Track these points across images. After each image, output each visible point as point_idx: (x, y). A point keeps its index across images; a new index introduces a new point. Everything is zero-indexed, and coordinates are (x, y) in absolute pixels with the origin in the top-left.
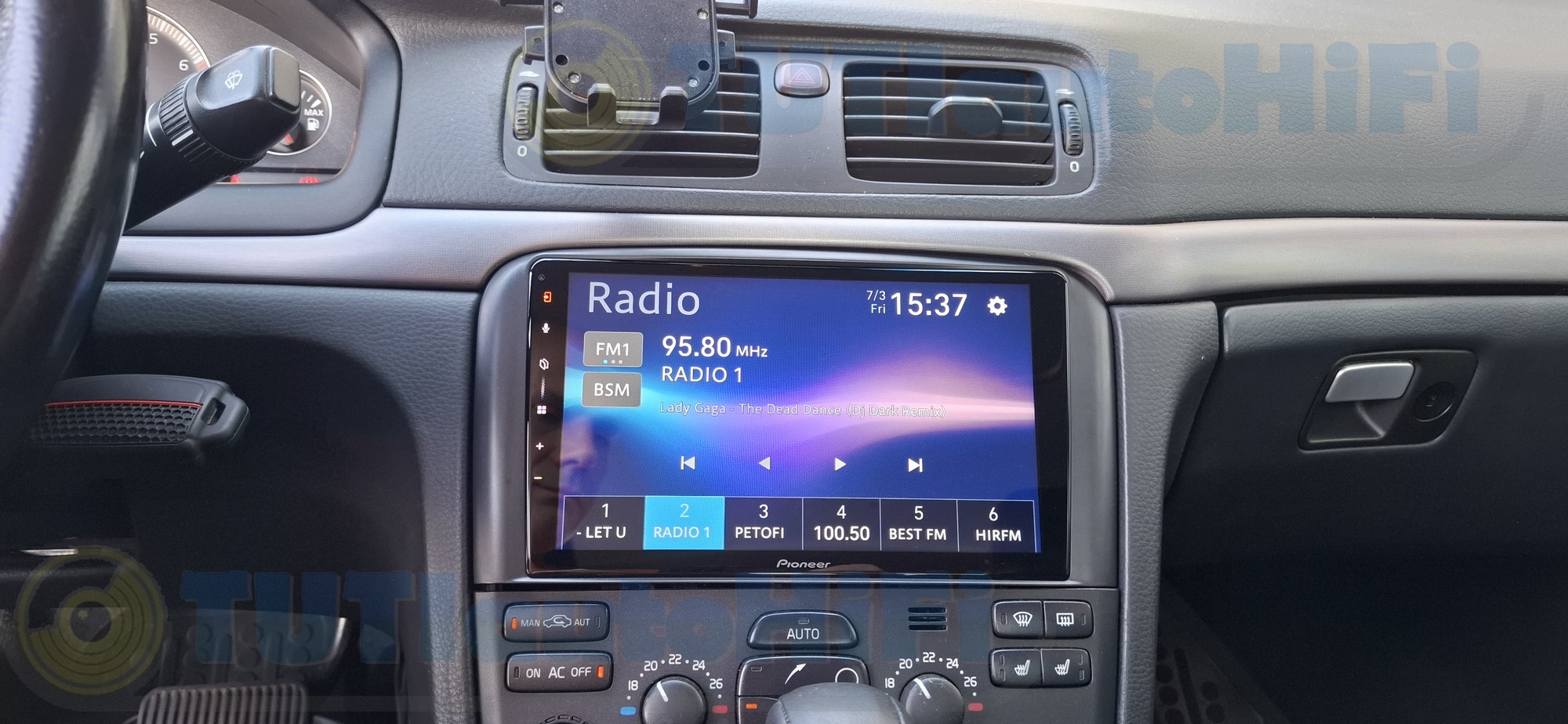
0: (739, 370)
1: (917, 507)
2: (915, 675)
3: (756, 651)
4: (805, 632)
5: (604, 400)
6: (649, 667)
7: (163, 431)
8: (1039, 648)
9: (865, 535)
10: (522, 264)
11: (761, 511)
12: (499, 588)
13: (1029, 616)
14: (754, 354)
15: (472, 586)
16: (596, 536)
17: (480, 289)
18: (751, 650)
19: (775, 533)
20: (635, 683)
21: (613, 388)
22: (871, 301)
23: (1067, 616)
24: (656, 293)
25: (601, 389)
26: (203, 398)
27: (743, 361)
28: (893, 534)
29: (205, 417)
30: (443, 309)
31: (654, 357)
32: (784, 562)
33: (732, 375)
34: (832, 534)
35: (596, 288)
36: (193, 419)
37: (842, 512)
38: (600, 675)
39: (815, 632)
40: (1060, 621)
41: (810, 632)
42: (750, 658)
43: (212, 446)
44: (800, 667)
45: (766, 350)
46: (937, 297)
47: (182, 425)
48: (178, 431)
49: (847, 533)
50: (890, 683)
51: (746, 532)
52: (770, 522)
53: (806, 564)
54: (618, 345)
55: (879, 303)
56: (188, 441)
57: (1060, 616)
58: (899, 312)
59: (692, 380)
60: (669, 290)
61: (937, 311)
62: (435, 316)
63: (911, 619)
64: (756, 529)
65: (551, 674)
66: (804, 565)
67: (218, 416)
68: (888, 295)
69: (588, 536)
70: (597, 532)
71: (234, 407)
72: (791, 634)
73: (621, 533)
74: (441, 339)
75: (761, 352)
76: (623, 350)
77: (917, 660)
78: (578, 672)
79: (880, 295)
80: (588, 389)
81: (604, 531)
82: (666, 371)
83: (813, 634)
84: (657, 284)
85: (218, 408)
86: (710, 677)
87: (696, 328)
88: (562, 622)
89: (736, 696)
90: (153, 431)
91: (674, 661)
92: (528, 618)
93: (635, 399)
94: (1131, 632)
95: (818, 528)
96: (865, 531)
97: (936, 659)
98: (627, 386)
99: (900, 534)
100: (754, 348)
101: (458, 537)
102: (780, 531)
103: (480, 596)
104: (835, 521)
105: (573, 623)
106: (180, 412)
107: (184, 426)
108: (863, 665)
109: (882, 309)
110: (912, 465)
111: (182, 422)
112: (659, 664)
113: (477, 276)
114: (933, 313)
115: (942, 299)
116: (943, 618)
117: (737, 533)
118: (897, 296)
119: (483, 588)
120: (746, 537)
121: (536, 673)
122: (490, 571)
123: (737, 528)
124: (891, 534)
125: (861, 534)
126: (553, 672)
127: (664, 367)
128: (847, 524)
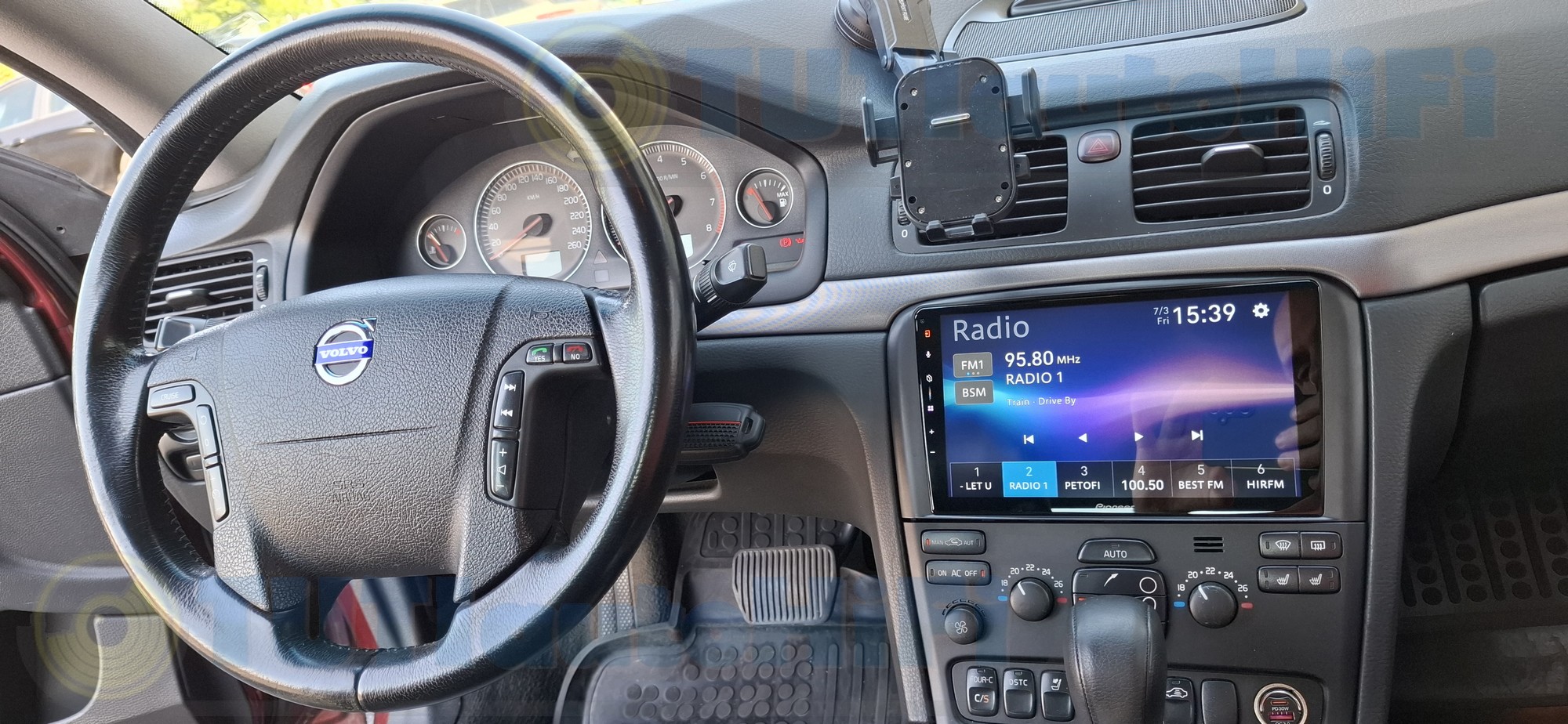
0: (1060, 373)
1: (1199, 466)
2: (1199, 583)
3: (1083, 564)
4: (1116, 553)
5: (969, 400)
6: (1013, 572)
7: (723, 441)
8: (1296, 566)
9: (1160, 486)
10: (911, 312)
11: (1083, 471)
12: (915, 520)
13: (1288, 544)
14: (1071, 361)
15: (901, 521)
16: (973, 489)
17: (887, 330)
18: (1080, 563)
19: (1093, 486)
20: (1005, 582)
21: (975, 391)
22: (1158, 315)
23: (1319, 543)
24: (998, 324)
25: (967, 392)
26: (742, 416)
27: (1062, 367)
28: (1183, 486)
29: (743, 430)
30: (866, 346)
31: (1000, 370)
32: (1101, 505)
33: (1056, 378)
34: (1136, 485)
35: (958, 324)
36: (738, 431)
37: (1141, 470)
38: (984, 576)
40: (1314, 546)
41: (1120, 553)
42: (1080, 569)
44: (1114, 576)
45: (1078, 358)
46: (1210, 308)
48: (732, 439)
49: (1147, 485)
50: (1181, 587)
51: (1073, 485)
52: (1089, 478)
53: (1116, 506)
54: (976, 362)
55: (1164, 316)
56: (737, 445)
57: (1313, 543)
58: (1180, 322)
59: (1027, 383)
60: (1007, 321)
61: (1211, 319)
62: (862, 350)
63: (1196, 545)
64: (1080, 483)
67: (750, 426)
68: (1171, 310)
69: (968, 489)
70: (973, 486)
71: (758, 420)
72: (1107, 554)
73: (988, 487)
75: (1075, 360)
76: (979, 365)
77: (1202, 572)
78: (969, 573)
79: (1164, 310)
80: (959, 393)
81: (977, 485)
82: (1009, 378)
83: (1123, 554)
84: (999, 318)
85: (750, 421)
86: (1054, 579)
87: (1027, 346)
88: (956, 542)
89: (1072, 593)
90: (718, 440)
91: (1029, 569)
92: (937, 540)
93: (989, 397)
95: (1125, 482)
96: (1160, 483)
97: (1216, 572)
98: (984, 389)
99: (1187, 485)
100: (1071, 357)
102: (1097, 484)
104: (1138, 477)
105: (964, 543)
106: (731, 428)
107: (734, 436)
108: (1160, 575)
109: (1166, 321)
110: (1195, 435)
111: (732, 433)
112: (1019, 571)
113: (882, 320)
114: (1208, 321)
115: (1215, 309)
116: (1221, 545)
117: (1066, 486)
118: (1178, 310)
119: (909, 520)
120: (1073, 488)
121: (944, 573)
122: (909, 510)
123: (1066, 483)
124: (1180, 485)
125: (1157, 485)
127: (1008, 375)
128: (1146, 479)
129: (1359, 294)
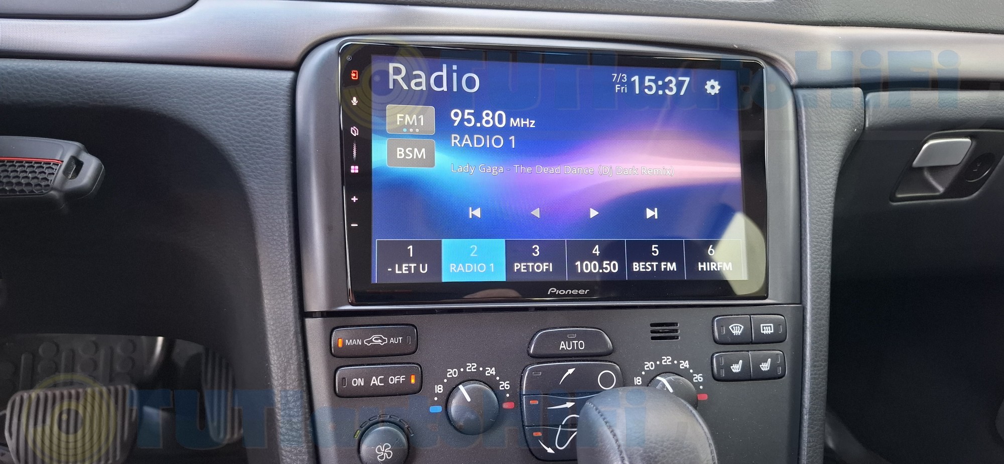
0: (513, 138)
1: (653, 246)
2: (656, 374)
3: (535, 360)
4: (573, 344)
5: (404, 162)
6: (451, 374)
7: (28, 184)
8: (748, 351)
9: (614, 268)
10: (333, 46)
11: (534, 250)
12: (323, 314)
13: (741, 327)
14: (525, 125)
15: (303, 314)
16: (404, 272)
17: (296, 68)
18: (531, 359)
19: (545, 267)
20: (440, 387)
21: (412, 152)
22: (616, 83)
23: (768, 326)
24: (444, 73)
25: (402, 153)
26: (63, 156)
27: (516, 130)
28: (637, 267)
29: (66, 172)
30: (265, 85)
31: (444, 127)
32: (554, 290)
33: (508, 142)
34: (590, 267)
35: (394, 68)
36: (55, 173)
38: (413, 381)
39: (581, 344)
40: (763, 330)
41: (577, 343)
42: (531, 365)
43: (75, 197)
44: (571, 371)
45: (533, 122)
46: (667, 80)
47: (47, 180)
48: (43, 184)
49: (601, 267)
50: (638, 381)
51: (522, 267)
52: (541, 259)
53: (570, 291)
54: (415, 116)
55: (622, 84)
56: (52, 192)
57: (763, 327)
58: (637, 92)
59: (476, 146)
60: (455, 71)
61: (667, 91)
62: (258, 90)
63: (652, 332)
64: (530, 264)
65: (372, 382)
66: (569, 292)
67: (77, 172)
68: (629, 78)
69: (397, 272)
70: (404, 268)
71: (91, 165)
72: (563, 346)
73: (424, 269)
74: (265, 110)
75: (530, 123)
76: (419, 120)
77: (658, 363)
78: (394, 380)
79: (622, 78)
80: (392, 153)
81: (410, 268)
82: (455, 139)
83: (580, 345)
84: (445, 66)
85: (77, 165)
86: (500, 380)
87: (478, 103)
88: (380, 341)
89: (521, 395)
90: (19, 184)
91: (471, 369)
93: (430, 161)
94: (813, 336)
95: (578, 263)
96: (614, 265)
97: (672, 362)
98: (423, 150)
99: (641, 267)
100: (525, 120)
101: (289, 274)
102: (549, 266)
103: (309, 322)
104: (592, 258)
105: (389, 340)
106: (43, 168)
107: (48, 180)
108: (618, 367)
109: (624, 89)
110: (649, 213)
111: (45, 176)
112: (459, 371)
113: (293, 56)
114: (664, 92)
115: (671, 81)
116: (676, 331)
117: (516, 268)
118: (636, 78)
119: (312, 315)
120: (522, 271)
121: (360, 382)
122: (317, 301)
123: (516, 264)
124: (634, 267)
125: (611, 267)
126: (374, 381)
127: (453, 136)
128: (600, 260)
129: (794, 80)
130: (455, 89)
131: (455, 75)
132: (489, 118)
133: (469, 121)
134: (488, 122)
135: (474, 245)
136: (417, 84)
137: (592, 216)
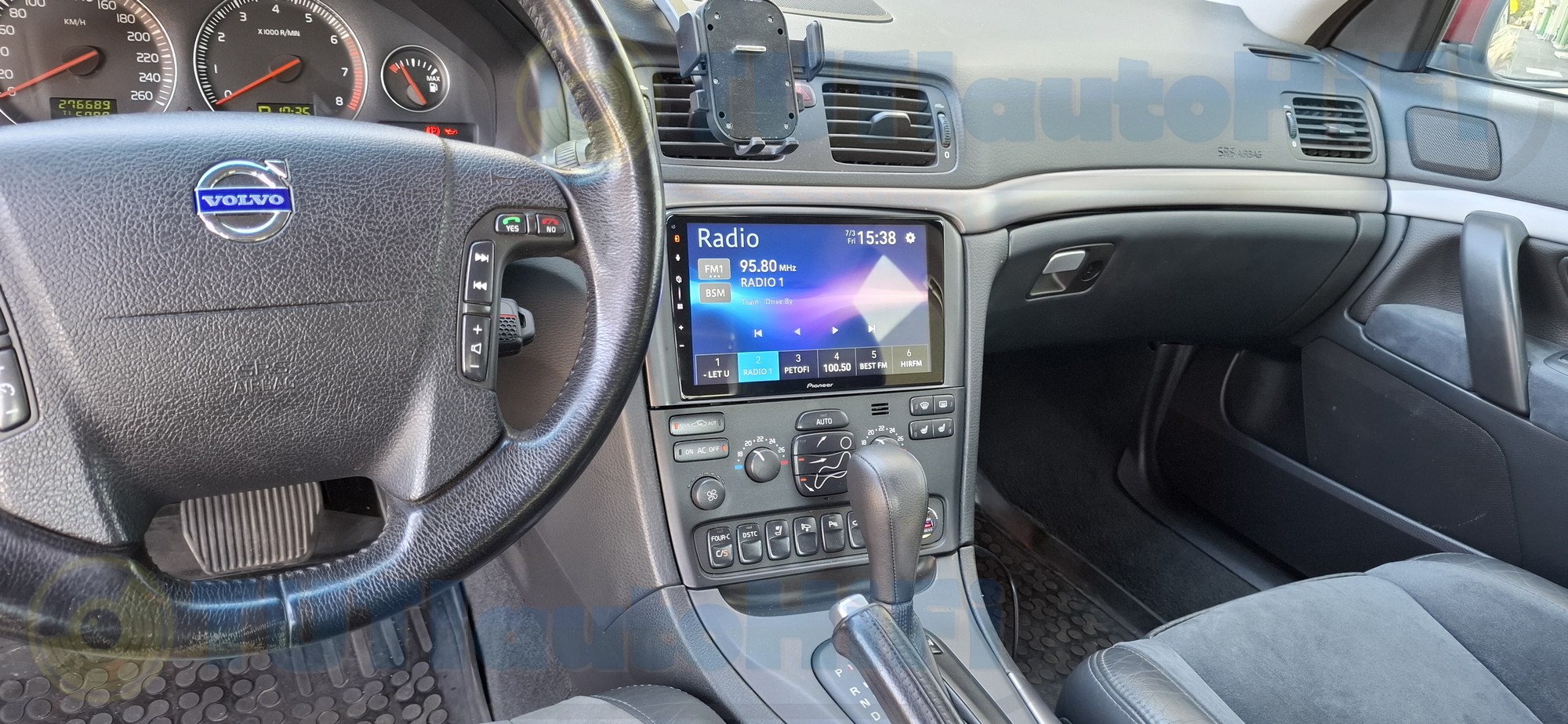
0: (781, 279)
1: (873, 351)
2: (876, 437)
3: (801, 432)
4: (824, 420)
5: (711, 299)
6: (748, 444)
8: (931, 419)
9: (848, 368)
11: (797, 358)
12: (664, 408)
13: (927, 404)
14: (789, 269)
15: (650, 408)
16: (713, 376)
18: (799, 432)
19: (804, 369)
20: (741, 453)
21: (716, 292)
22: (848, 236)
23: (944, 402)
24: (735, 234)
25: (709, 293)
26: (513, 311)
27: (783, 274)
28: (863, 366)
29: (520, 324)
32: (811, 385)
33: (778, 282)
34: (832, 368)
35: (703, 232)
36: (517, 326)
37: (837, 356)
39: (829, 420)
40: (941, 405)
41: (827, 420)
42: (799, 436)
44: (824, 438)
45: (795, 267)
46: (881, 234)
48: (513, 332)
49: (840, 368)
50: (864, 442)
51: (790, 370)
52: (801, 364)
54: (717, 266)
55: (852, 237)
56: (517, 338)
57: (940, 403)
58: (862, 243)
60: (742, 232)
61: (881, 242)
63: (873, 410)
64: (795, 368)
65: (699, 452)
66: (820, 385)
67: (524, 321)
68: (856, 233)
69: (710, 377)
70: (714, 374)
71: (527, 315)
72: (819, 422)
73: (727, 374)
75: (792, 268)
76: (719, 269)
77: (877, 430)
78: (712, 449)
79: (852, 233)
80: (703, 293)
81: (718, 373)
84: (735, 229)
86: (779, 446)
87: (757, 254)
88: (702, 424)
89: (792, 455)
91: (760, 440)
93: (728, 298)
94: (971, 409)
95: (825, 366)
96: (848, 365)
97: (885, 429)
98: (723, 290)
99: (865, 366)
100: (789, 266)
102: (807, 368)
103: (654, 415)
104: (834, 361)
105: (708, 424)
106: (508, 322)
108: (852, 434)
109: (853, 241)
110: (870, 329)
111: (512, 328)
112: (753, 442)
114: (879, 242)
115: (883, 235)
116: (888, 408)
117: (786, 371)
118: (861, 233)
119: (656, 409)
120: (790, 372)
121: (691, 452)
123: (785, 368)
124: (861, 366)
125: (846, 367)
127: (742, 279)
128: (839, 362)
129: (963, 230)
130: (743, 246)
131: (742, 235)
132: (766, 265)
133: (752, 268)
134: (765, 268)
135: (758, 356)
136: (718, 243)
137: (834, 333)
